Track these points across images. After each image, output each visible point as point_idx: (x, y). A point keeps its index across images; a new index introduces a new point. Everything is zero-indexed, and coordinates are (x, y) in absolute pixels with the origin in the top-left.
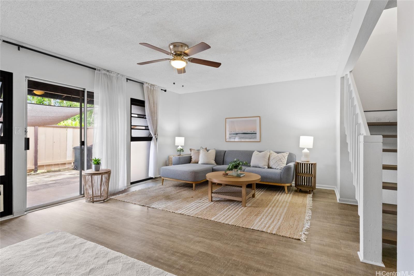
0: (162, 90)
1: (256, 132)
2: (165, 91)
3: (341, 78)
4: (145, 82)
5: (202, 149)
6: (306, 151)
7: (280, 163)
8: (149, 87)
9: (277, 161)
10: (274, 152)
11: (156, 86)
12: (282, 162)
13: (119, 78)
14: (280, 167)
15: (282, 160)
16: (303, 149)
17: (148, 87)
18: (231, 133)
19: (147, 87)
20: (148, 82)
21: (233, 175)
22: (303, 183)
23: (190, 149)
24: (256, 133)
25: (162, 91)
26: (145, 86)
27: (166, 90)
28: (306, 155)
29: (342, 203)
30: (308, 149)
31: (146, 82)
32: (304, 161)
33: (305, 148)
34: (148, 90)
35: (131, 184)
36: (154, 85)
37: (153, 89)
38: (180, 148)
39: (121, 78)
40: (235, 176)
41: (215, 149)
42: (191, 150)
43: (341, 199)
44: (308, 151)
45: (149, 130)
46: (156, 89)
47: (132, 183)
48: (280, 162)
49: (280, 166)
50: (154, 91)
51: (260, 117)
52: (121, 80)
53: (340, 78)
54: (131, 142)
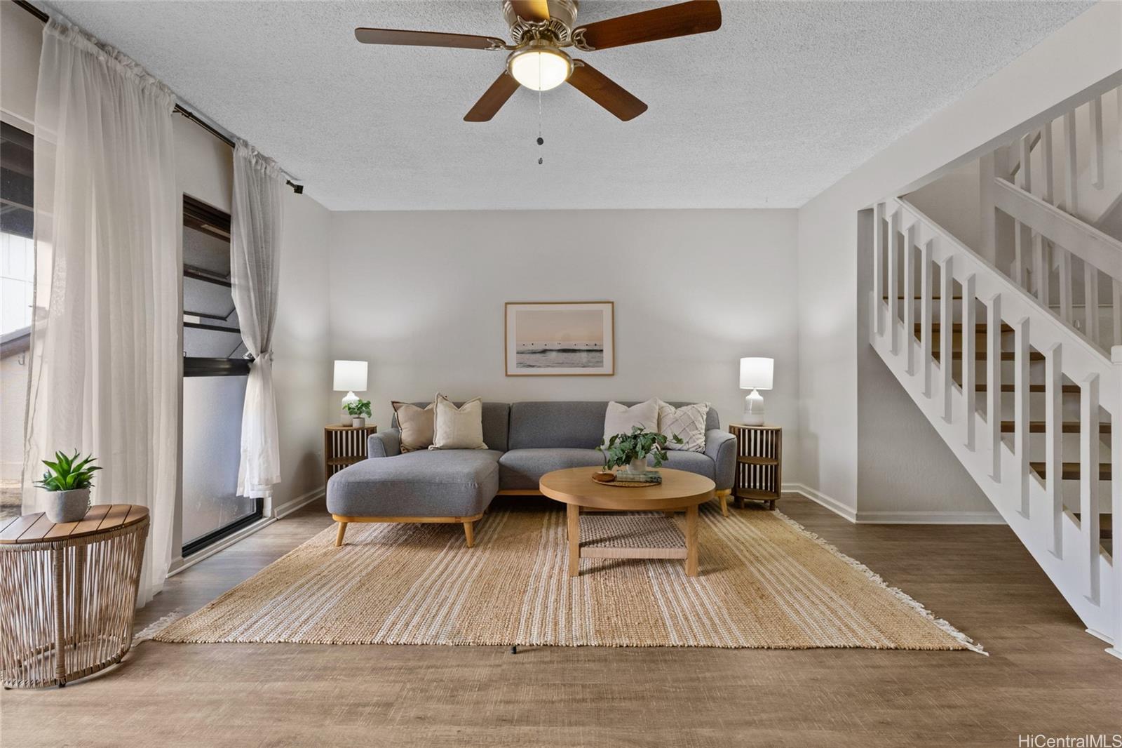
0: (289, 182)
1: (602, 345)
2: (299, 189)
3: (859, 211)
4: (239, 139)
5: (441, 402)
6: (755, 396)
7: (694, 433)
8: (254, 161)
9: (685, 429)
10: (667, 403)
11: (273, 164)
12: (697, 429)
13: (147, 93)
14: (695, 444)
15: (696, 423)
16: (749, 392)
17: (250, 162)
18: (522, 349)
19: (245, 159)
20: (251, 142)
21: (637, 479)
22: (746, 484)
23: (393, 403)
24: (602, 351)
25: (289, 186)
26: (240, 153)
27: (302, 187)
28: (758, 409)
29: (865, 524)
30: (761, 392)
31: (244, 141)
32: (755, 424)
33: (752, 390)
34: (249, 171)
35: (184, 556)
36: (266, 160)
37: (263, 171)
38: (352, 399)
39: (157, 97)
40: (641, 480)
41: (479, 399)
42: (395, 404)
43: (861, 513)
44: (761, 398)
45: (238, 331)
46: (274, 175)
47: (189, 550)
48: (693, 430)
49: (695, 442)
50: (268, 178)
51: (612, 303)
52: (156, 103)
53: (857, 213)
54: (185, 378)
